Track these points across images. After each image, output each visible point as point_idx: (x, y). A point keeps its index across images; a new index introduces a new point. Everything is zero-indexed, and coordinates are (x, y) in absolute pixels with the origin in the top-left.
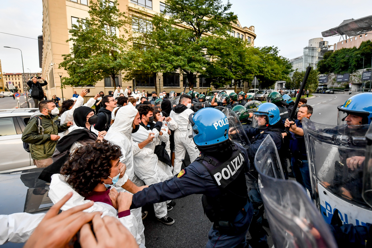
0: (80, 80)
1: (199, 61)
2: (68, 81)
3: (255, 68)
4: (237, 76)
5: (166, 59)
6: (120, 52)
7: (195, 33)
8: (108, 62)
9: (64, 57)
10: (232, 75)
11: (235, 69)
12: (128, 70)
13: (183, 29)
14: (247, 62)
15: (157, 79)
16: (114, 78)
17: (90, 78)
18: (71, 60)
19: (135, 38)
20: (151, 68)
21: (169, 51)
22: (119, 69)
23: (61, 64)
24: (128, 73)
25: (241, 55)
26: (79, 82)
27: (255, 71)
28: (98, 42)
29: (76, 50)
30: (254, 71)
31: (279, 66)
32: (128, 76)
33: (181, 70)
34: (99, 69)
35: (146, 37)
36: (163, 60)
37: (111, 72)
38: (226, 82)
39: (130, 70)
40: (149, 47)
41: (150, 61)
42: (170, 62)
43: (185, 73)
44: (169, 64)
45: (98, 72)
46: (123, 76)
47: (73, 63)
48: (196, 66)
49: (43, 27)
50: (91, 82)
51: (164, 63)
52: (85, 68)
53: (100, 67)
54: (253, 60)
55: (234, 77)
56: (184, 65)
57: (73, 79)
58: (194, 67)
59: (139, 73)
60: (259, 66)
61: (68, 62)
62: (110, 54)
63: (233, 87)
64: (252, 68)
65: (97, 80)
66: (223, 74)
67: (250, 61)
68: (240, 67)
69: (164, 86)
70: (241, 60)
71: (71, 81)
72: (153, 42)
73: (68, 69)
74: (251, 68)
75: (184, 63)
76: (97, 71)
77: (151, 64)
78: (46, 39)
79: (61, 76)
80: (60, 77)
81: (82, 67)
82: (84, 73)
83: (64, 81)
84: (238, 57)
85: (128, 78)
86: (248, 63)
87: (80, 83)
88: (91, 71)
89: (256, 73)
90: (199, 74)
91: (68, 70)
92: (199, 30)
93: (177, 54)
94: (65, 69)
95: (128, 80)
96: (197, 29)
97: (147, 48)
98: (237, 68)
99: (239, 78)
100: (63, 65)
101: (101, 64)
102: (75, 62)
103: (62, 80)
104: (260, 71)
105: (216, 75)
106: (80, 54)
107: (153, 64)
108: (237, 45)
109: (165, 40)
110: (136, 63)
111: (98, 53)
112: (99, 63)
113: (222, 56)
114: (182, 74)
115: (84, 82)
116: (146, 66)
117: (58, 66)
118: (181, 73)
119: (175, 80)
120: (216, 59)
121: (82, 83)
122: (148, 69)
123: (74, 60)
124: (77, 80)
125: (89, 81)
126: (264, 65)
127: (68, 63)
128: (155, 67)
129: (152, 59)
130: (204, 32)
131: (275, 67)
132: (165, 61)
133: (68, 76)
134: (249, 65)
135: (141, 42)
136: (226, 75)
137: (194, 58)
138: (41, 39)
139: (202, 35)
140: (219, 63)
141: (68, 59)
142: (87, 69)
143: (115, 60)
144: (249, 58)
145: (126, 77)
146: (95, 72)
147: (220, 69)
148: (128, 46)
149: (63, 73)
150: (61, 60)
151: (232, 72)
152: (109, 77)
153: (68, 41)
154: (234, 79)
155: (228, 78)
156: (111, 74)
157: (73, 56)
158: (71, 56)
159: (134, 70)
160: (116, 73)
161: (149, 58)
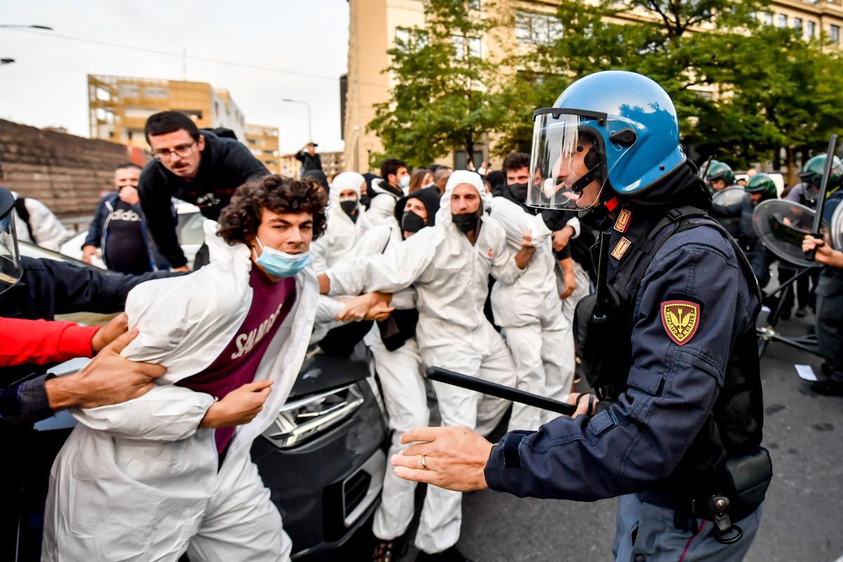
4: (792, 138)
6: (484, 90)
7: (665, 31)
8: (460, 116)
9: (376, 109)
10: (775, 132)
11: (787, 118)
12: (501, 131)
13: (634, 24)
14: (826, 93)
16: (470, 150)
17: (423, 152)
18: (389, 115)
19: (520, 57)
22: (479, 133)
23: (370, 124)
24: (501, 138)
25: (800, 75)
28: (440, 71)
29: (402, 95)
32: (500, 147)
34: (441, 131)
35: (544, 54)
37: (466, 136)
38: (759, 153)
39: (504, 130)
40: (550, 75)
45: (440, 139)
46: (492, 145)
47: (392, 121)
49: (348, 57)
50: (423, 162)
52: (415, 130)
53: (443, 127)
55: (784, 138)
61: (383, 119)
62: (466, 97)
63: (784, 169)
65: (437, 156)
66: (748, 131)
67: (836, 91)
68: (800, 111)
70: (802, 89)
72: (560, 64)
73: (383, 133)
74: (837, 110)
76: (437, 136)
78: (350, 80)
79: (369, 151)
80: (367, 153)
81: (408, 130)
82: (411, 142)
83: (373, 160)
84: (791, 80)
85: (500, 151)
86: (827, 98)
88: (426, 138)
91: (381, 136)
92: (678, 22)
94: (378, 135)
95: (501, 154)
96: (673, 18)
97: (545, 79)
98: (792, 113)
99: (800, 143)
100: (374, 125)
101: (445, 119)
102: (396, 119)
103: (370, 158)
105: (726, 135)
106: (406, 100)
108: (789, 48)
109: (586, 54)
110: (519, 114)
111: (441, 98)
112: (440, 119)
113: (739, 81)
117: (364, 130)
123: (395, 115)
125: (420, 159)
127: (383, 121)
130: (692, 24)
133: (381, 150)
135: (533, 65)
136: (758, 134)
138: (344, 81)
139: (685, 34)
140: (738, 105)
141: (383, 112)
142: (417, 133)
143: (474, 107)
144: (829, 84)
145: (497, 147)
146: (432, 140)
147: (738, 118)
148: (502, 76)
149: (372, 145)
150: (371, 115)
151: (777, 125)
152: (462, 152)
153: (382, 72)
154: (783, 146)
155: (767, 143)
156: (464, 144)
157: (393, 106)
158: (391, 106)
159: (513, 130)
160: (476, 139)
161: (547, 99)
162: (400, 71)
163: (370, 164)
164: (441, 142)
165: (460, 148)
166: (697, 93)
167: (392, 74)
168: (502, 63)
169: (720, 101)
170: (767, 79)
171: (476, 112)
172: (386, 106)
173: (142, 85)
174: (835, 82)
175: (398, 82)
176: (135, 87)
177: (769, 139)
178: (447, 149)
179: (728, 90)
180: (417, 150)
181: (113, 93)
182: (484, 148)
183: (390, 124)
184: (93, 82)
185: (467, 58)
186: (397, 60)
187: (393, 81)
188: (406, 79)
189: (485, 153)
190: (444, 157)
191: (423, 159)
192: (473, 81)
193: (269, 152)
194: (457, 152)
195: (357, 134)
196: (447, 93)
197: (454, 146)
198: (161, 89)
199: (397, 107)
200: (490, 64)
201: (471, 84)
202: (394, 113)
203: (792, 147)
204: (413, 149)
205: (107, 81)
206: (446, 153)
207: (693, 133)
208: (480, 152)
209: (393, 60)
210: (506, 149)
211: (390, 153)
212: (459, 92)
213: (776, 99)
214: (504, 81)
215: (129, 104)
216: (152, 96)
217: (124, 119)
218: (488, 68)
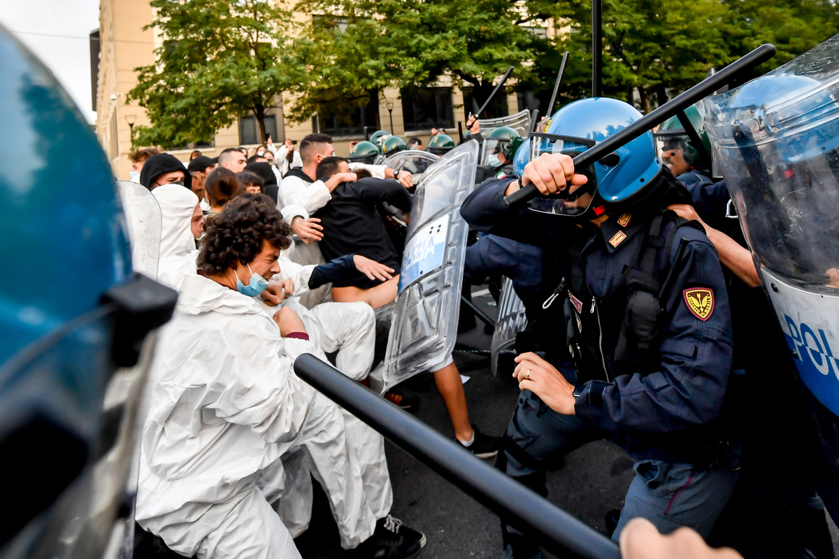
0: (175, 132)
1: (502, 39)
2: (147, 135)
3: (709, 42)
4: (645, 76)
5: (401, 45)
6: (274, 43)
8: (244, 76)
9: (139, 73)
10: (625, 72)
11: (637, 54)
12: (297, 91)
14: (677, 23)
15: (383, 111)
16: (261, 116)
17: (200, 122)
18: (155, 80)
20: (360, 78)
21: (409, 23)
22: (272, 93)
23: (131, 92)
24: (299, 99)
26: (172, 138)
27: (712, 50)
28: (218, 23)
29: (171, 54)
30: (707, 52)
31: (808, 21)
32: (298, 109)
33: (455, 76)
34: (222, 95)
36: (392, 49)
37: (254, 100)
39: (301, 90)
40: (354, 19)
41: (356, 58)
42: (414, 53)
43: (466, 84)
44: (410, 60)
45: (221, 105)
46: (287, 110)
47: (159, 87)
48: (497, 55)
49: (100, 9)
50: (201, 135)
51: (396, 57)
52: (188, 96)
53: (225, 91)
54: (700, 14)
55: (635, 77)
56: (458, 58)
57: (158, 130)
58: (489, 62)
59: (328, 97)
60: (725, 35)
61: (148, 85)
62: (252, 53)
64: (700, 41)
65: (219, 128)
67: (690, 19)
68: (651, 44)
69: (407, 129)
70: (651, 20)
71: (154, 135)
72: (367, 6)
73: (148, 102)
74: (693, 42)
75: (456, 51)
76: (218, 101)
77: (360, 67)
78: (104, 37)
79: (131, 125)
80: (129, 127)
81: (180, 96)
82: (184, 111)
83: (137, 136)
84: (637, 11)
85: (299, 115)
86: (680, 27)
87: (176, 141)
88: (203, 105)
89: (718, 56)
90: (512, 82)
91: (146, 105)
93: (432, 26)
94: (141, 104)
95: (301, 119)
97: (349, 24)
98: (642, 47)
99: (654, 82)
100: (137, 93)
101: (226, 83)
102: (165, 84)
103: (133, 133)
104: (732, 48)
106: (176, 60)
107: (364, 64)
110: (318, 69)
111: (221, 55)
112: (220, 83)
114: (457, 90)
115: (186, 136)
116: (347, 74)
117: (125, 99)
118: (456, 84)
119: (438, 107)
120: (568, 29)
121: (180, 139)
122: (351, 81)
123: (163, 78)
124: (168, 133)
125: (197, 130)
126: (744, 27)
127: (148, 87)
128: (371, 73)
129: (362, 53)
131: (790, 28)
132: (399, 50)
133: (146, 123)
134: (687, 34)
135: (332, 9)
137: (486, 32)
138: (95, 38)
140: (578, 41)
141: (148, 77)
142: (192, 100)
143: (263, 66)
144: (680, 11)
145: (294, 110)
146: (213, 106)
147: (580, 58)
148: (295, 25)
149: (136, 116)
150: (133, 82)
151: (626, 62)
152: (251, 117)
153: (146, 28)
154: (635, 86)
155: (616, 85)
156: (253, 109)
157: (160, 70)
158: (157, 68)
159: (312, 90)
160: (267, 101)
161: (353, 51)
162: (168, 26)
163: (133, 141)
164: (224, 107)
165: (247, 113)
166: (529, 30)
167: (157, 30)
168: (295, 9)
169: (557, 39)
170: (611, 12)
171: (266, 74)
172: (153, 69)
174: (686, 9)
175: (167, 38)
177: (619, 80)
178: (231, 116)
179: (565, 25)
180: (193, 121)
182: (277, 112)
183: (157, 90)
185: (251, 5)
186: (163, 13)
187: (158, 37)
188: (177, 35)
189: (279, 117)
190: (228, 127)
191: (200, 131)
192: (260, 33)
194: (244, 118)
195: (114, 103)
196: (228, 48)
197: (240, 112)
199: (165, 68)
200: (279, 10)
201: (258, 36)
202: (162, 76)
203: (646, 86)
204: (189, 119)
206: (230, 122)
207: (530, 79)
208: (273, 117)
209: (159, 13)
210: (305, 111)
211: (159, 126)
212: (243, 48)
213: (622, 34)
214: (300, 30)
218: (279, 17)
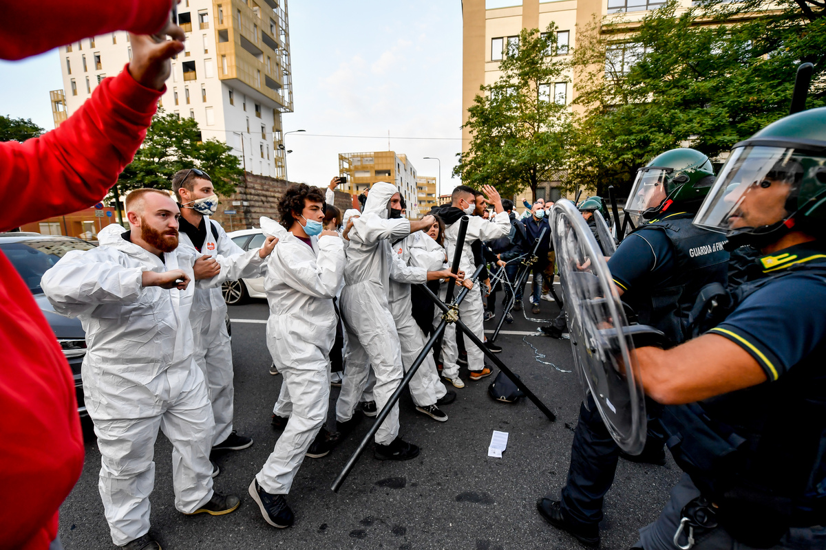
100: (457, 171)
172: (467, 155)
173: (362, 157)
176: (359, 159)
181: (350, 164)
184: (342, 158)
193: (430, 195)
198: (371, 159)
205: (347, 157)
209: (472, 116)
215: (357, 169)
216: (367, 163)
217: (355, 178)
